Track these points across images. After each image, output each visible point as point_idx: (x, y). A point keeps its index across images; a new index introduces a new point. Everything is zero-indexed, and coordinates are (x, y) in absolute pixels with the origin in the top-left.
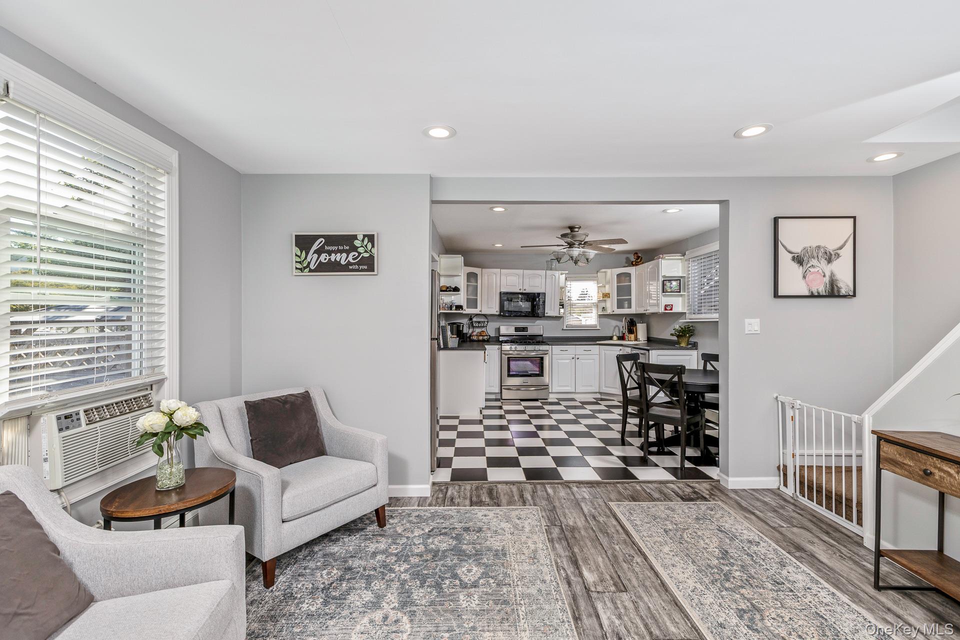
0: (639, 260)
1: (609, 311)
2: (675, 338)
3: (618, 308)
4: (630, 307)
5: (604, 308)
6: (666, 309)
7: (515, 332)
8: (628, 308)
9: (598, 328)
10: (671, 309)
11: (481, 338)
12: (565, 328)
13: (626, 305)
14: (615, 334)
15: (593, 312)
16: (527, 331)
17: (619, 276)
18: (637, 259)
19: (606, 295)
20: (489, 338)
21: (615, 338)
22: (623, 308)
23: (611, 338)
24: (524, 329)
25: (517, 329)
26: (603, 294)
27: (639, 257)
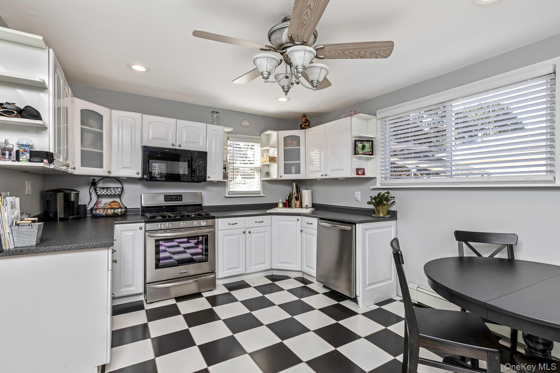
0: (307, 124)
1: (274, 176)
2: (372, 207)
3: (285, 173)
4: (298, 172)
5: (267, 173)
6: (358, 174)
7: (165, 201)
8: (296, 173)
9: (262, 195)
10: (364, 174)
11: (110, 212)
12: (227, 195)
13: (293, 171)
14: (280, 201)
15: (256, 177)
16: (182, 200)
17: (285, 138)
18: (305, 123)
19: (272, 159)
20: (126, 211)
21: (281, 205)
22: (291, 173)
23: (276, 205)
24: (179, 197)
25: (167, 198)
26: (270, 157)
27: (307, 121)
